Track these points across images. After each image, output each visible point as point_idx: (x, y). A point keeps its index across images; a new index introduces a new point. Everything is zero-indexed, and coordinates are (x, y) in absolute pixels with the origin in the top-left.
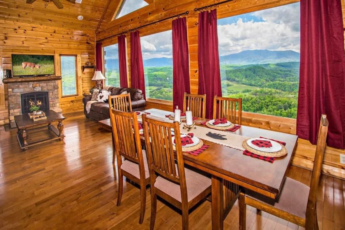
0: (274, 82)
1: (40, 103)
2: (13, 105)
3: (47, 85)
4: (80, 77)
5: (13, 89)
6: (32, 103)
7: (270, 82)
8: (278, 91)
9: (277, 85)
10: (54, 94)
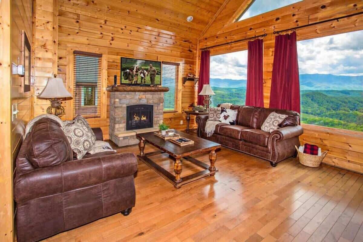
0: (338, 112)
1: (145, 118)
2: (119, 119)
3: (153, 97)
4: (180, 90)
5: (120, 100)
6: (136, 118)
7: (332, 111)
8: (342, 122)
9: (342, 115)
10: (159, 109)
